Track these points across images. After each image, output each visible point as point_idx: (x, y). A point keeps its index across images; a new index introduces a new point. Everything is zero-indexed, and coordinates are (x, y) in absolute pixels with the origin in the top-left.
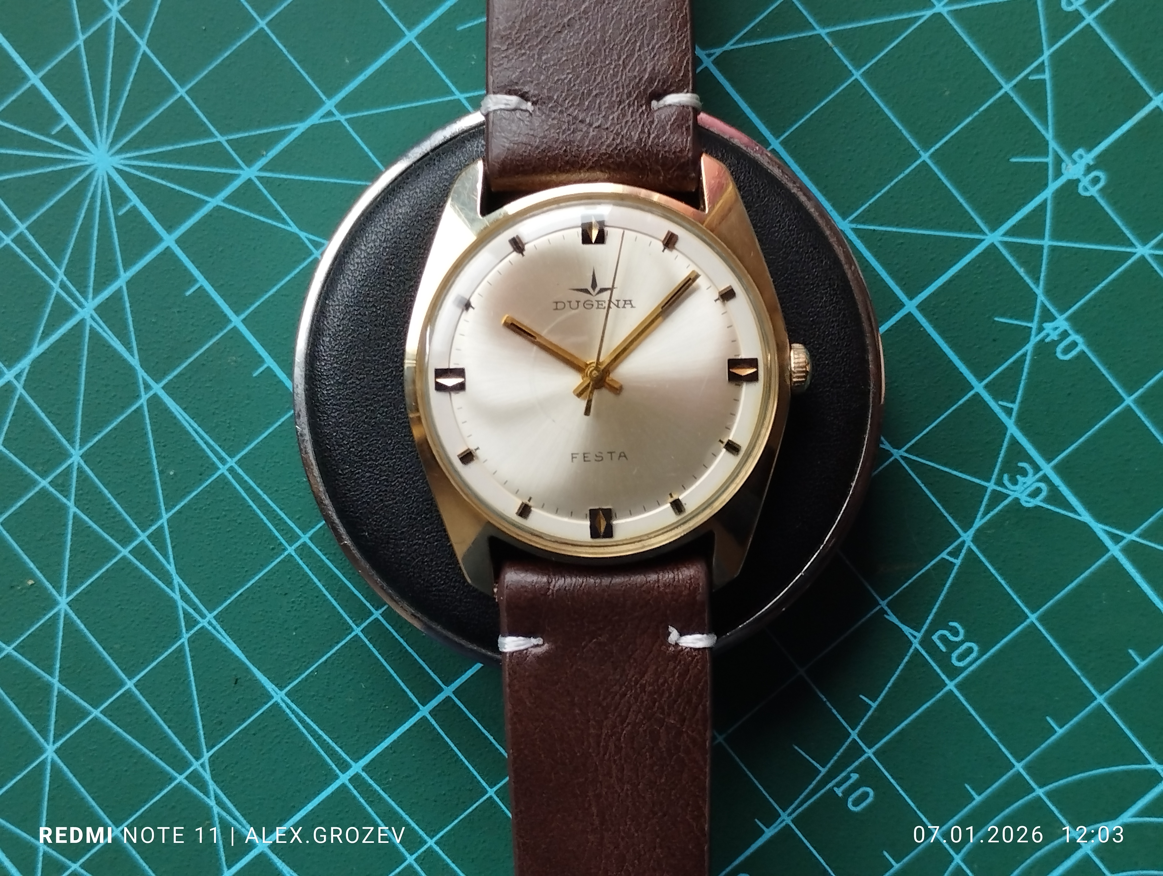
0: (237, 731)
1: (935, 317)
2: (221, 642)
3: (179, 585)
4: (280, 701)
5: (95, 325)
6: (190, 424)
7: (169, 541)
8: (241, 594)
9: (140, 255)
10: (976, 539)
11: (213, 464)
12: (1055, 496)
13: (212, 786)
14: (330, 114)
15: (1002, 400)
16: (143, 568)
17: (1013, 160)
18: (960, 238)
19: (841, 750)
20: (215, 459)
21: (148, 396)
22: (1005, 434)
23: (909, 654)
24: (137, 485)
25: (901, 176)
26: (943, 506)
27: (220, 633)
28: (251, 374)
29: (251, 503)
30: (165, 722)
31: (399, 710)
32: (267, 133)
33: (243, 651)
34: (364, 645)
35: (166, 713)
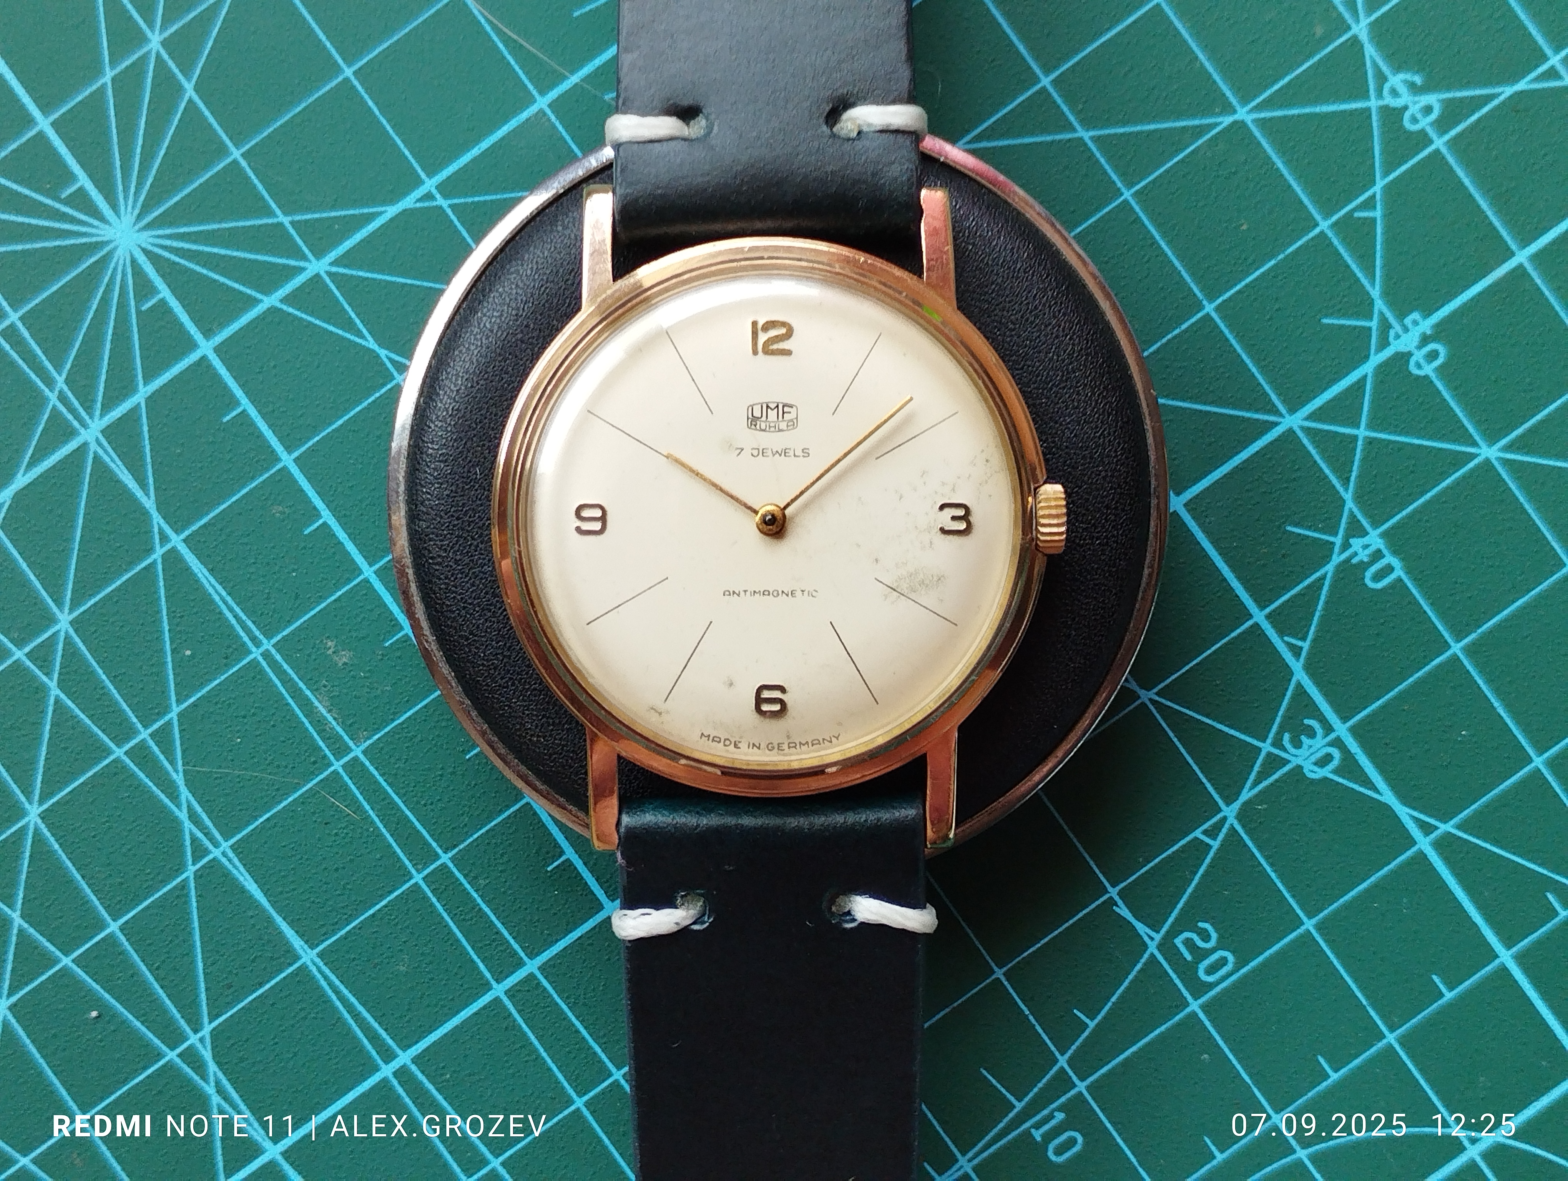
0: (250, 998)
1: (1208, 519)
2: (237, 879)
3: (188, 802)
4: (309, 963)
5: (100, 452)
6: (216, 591)
7: (178, 743)
8: (268, 819)
9: (165, 365)
12: (1350, 767)
13: (212, 1067)
14: (429, 196)
16: (142, 775)
17: (1325, 321)
18: (1249, 419)
19: (1044, 1081)
20: (246, 639)
22: (1290, 680)
23: (1143, 960)
24: (141, 667)
25: (1177, 332)
26: (1201, 770)
27: (237, 869)
28: (302, 531)
29: (290, 701)
30: (156, 980)
31: (466, 986)
32: (345, 216)
33: (265, 894)
34: (425, 898)
35: (157, 969)
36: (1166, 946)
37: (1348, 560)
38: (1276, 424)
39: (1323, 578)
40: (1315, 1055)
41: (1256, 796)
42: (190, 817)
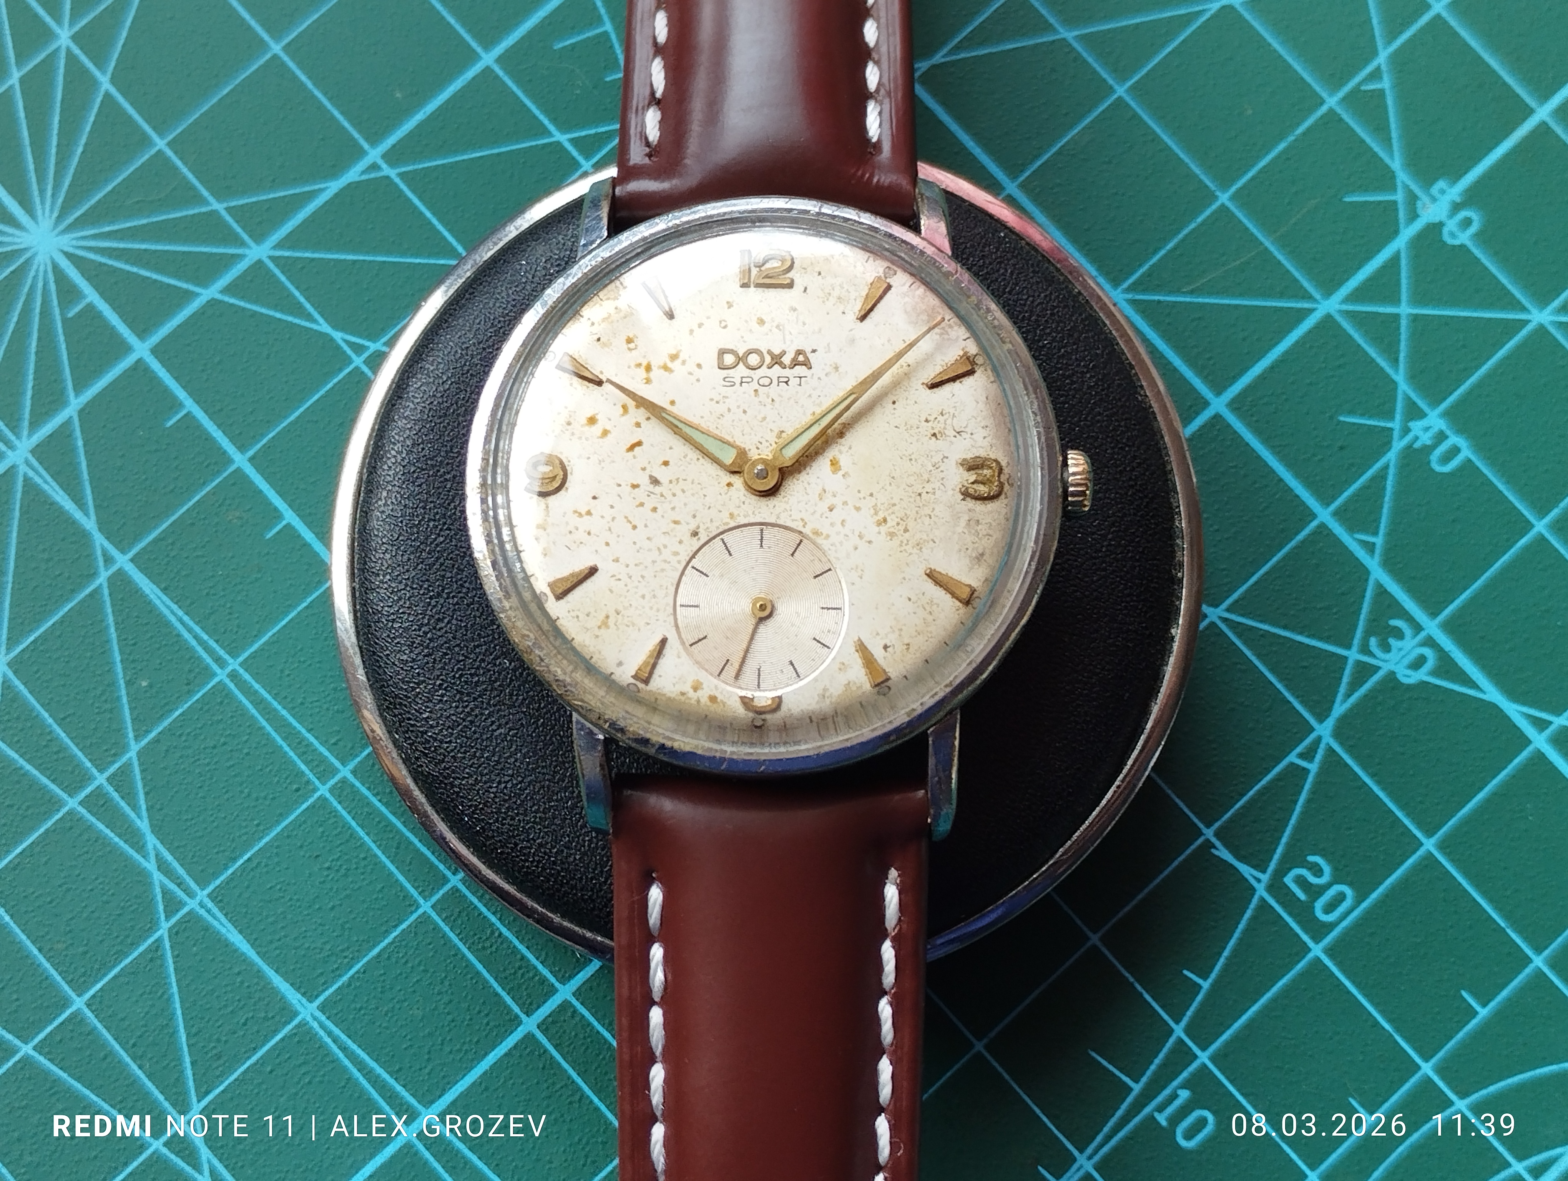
0: (244, 1069)
1: (1254, 419)
2: (218, 933)
3: (156, 850)
4: (309, 1019)
5: (31, 474)
6: (172, 612)
7: (140, 785)
8: (249, 859)
9: (98, 372)
10: (1338, 733)
11: (207, 668)
12: (1446, 666)
13: (207, 1157)
14: (374, 167)
15: (1358, 532)
16: (101, 826)
17: (1349, 199)
18: (1282, 308)
19: (1161, 1055)
20: (209, 660)
21: (110, 572)
22: (1367, 580)
23: (1252, 906)
24: (93, 704)
25: (1193, 226)
26: (1287, 687)
27: (217, 920)
28: (263, 535)
29: (264, 723)
30: (134, 1059)
31: (492, 1024)
32: (285, 197)
33: (252, 945)
34: (436, 928)
35: (134, 1045)
36: (1276, 887)
37: (1409, 447)
38: (1311, 311)
39: (1386, 467)
40: (1459, 991)
41: (1351, 710)
42: (159, 869)
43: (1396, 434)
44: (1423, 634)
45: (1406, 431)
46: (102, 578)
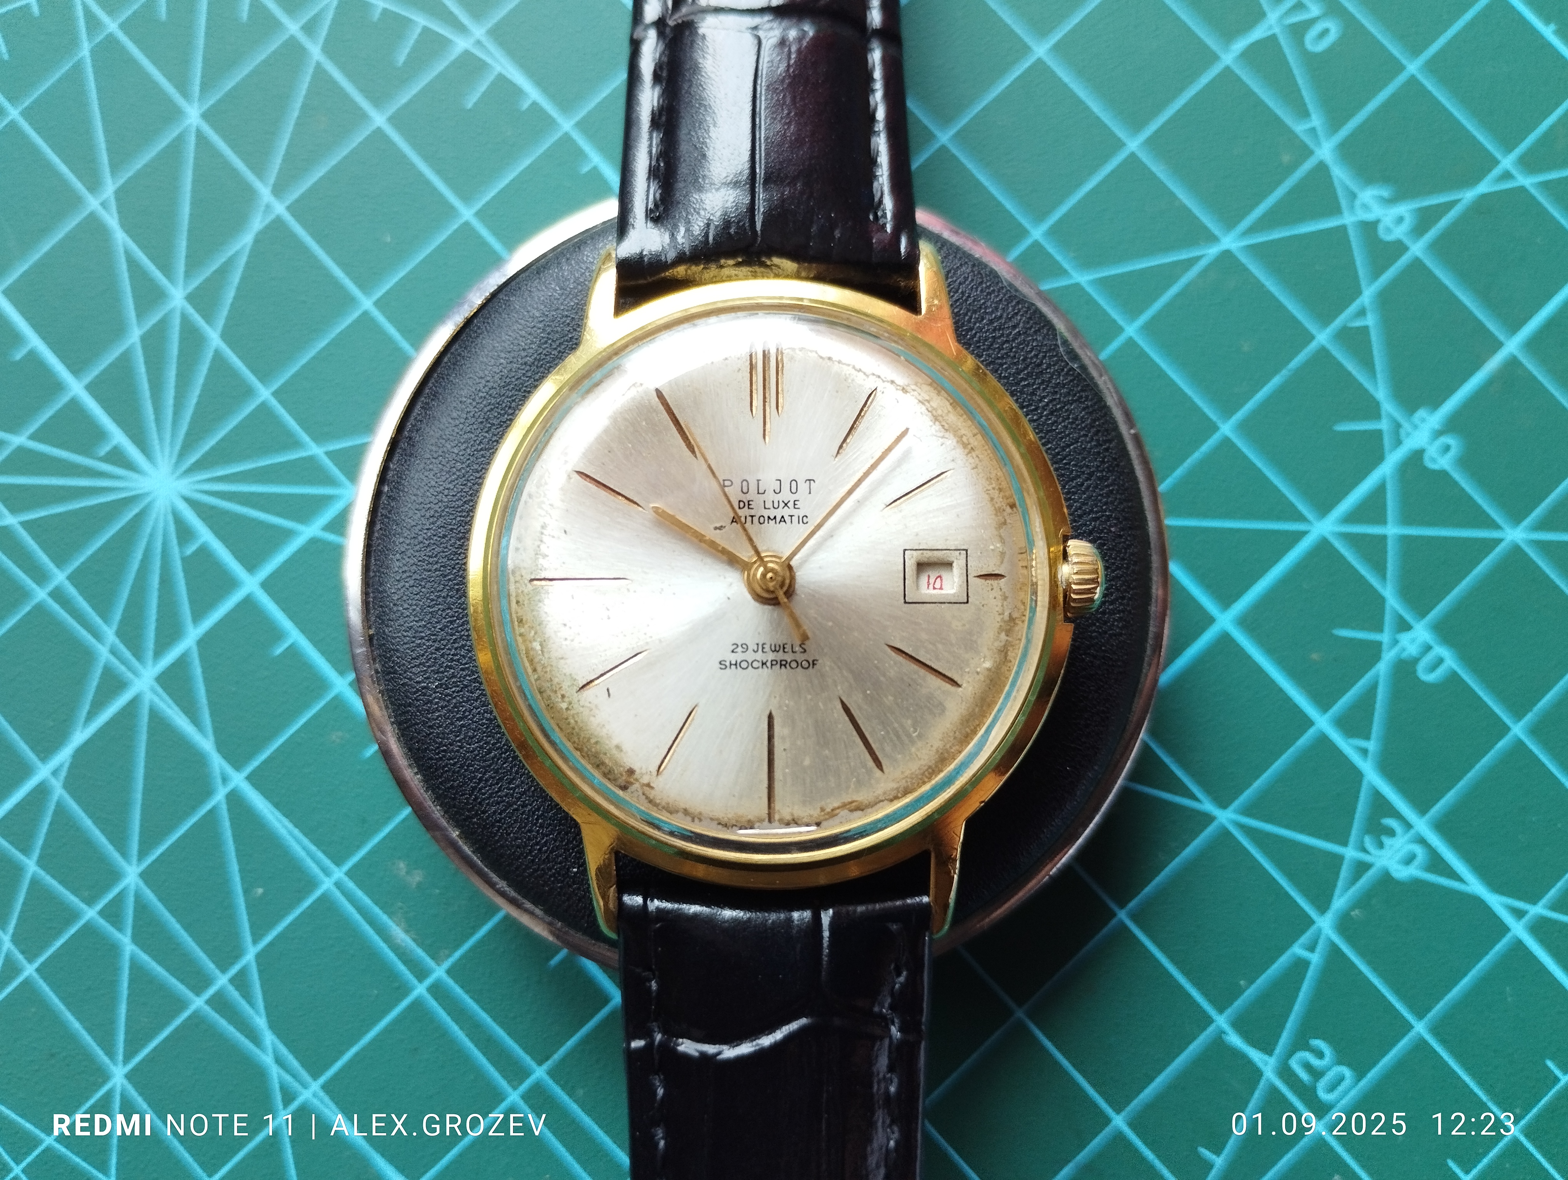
1: (1257, 632)
3: (274, 1046)
5: (155, 700)
6: (284, 826)
7: (257, 984)
8: (357, 1053)
9: (212, 605)
10: (1337, 926)
11: (314, 877)
12: (1434, 862)
15: (1353, 737)
16: (223, 1023)
17: (1338, 428)
18: (1279, 530)
20: (316, 869)
21: (227, 790)
22: (1361, 783)
23: (1261, 1088)
25: (1196, 456)
26: (1288, 881)
27: (329, 1108)
28: (363, 754)
29: (366, 927)
36: (1283, 1069)
37: (1398, 657)
38: (1307, 532)
39: (1377, 677)
40: (1444, 1161)
41: (1348, 903)
42: (276, 1062)
43: (1385, 647)
44: (1412, 832)
45: (1396, 642)
46: (220, 796)
